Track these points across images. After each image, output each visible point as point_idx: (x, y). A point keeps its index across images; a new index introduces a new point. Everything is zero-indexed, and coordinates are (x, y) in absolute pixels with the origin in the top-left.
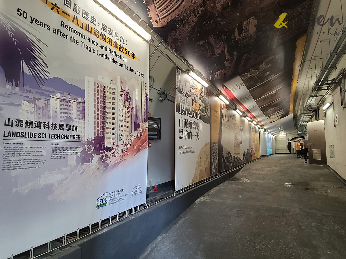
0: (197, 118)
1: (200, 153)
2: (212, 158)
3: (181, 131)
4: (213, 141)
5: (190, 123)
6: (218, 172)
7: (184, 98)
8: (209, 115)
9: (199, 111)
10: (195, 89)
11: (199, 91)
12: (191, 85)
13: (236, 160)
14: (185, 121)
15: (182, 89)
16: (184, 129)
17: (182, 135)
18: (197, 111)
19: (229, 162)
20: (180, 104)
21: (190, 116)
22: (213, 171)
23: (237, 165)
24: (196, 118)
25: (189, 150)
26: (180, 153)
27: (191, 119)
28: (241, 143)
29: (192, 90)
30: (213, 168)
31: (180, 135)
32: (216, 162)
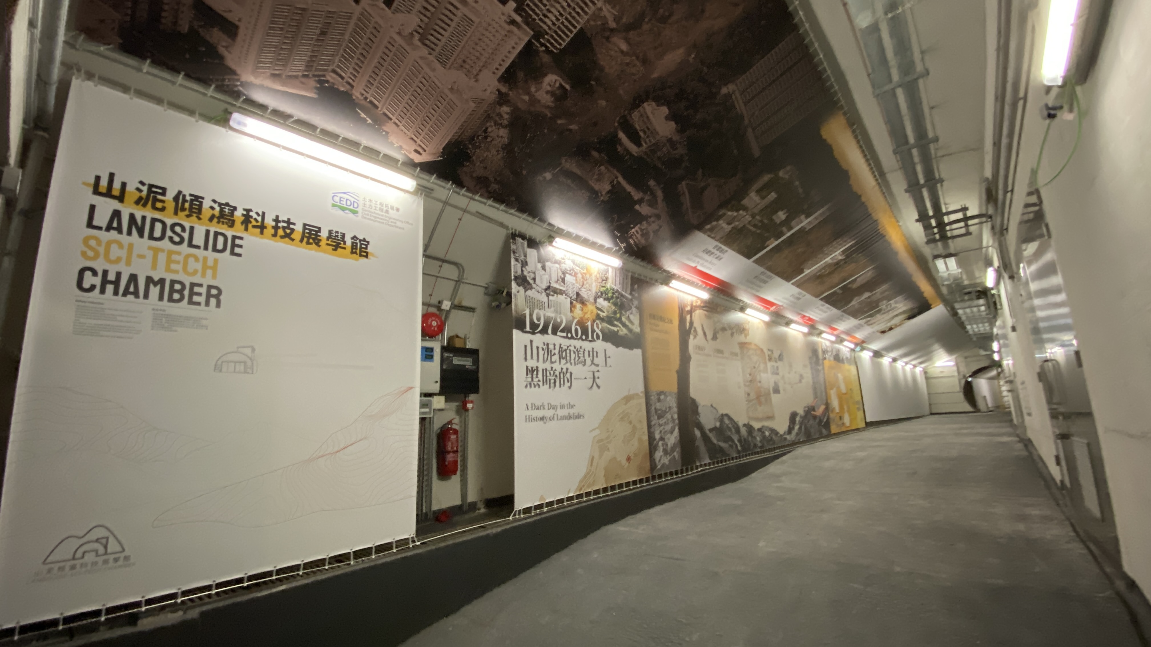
0: (590, 338)
1: (607, 419)
2: (652, 430)
3: (531, 371)
4: (655, 388)
5: (561, 350)
6: (682, 466)
7: (543, 298)
8: (637, 329)
9: (598, 321)
10: (579, 276)
11: (594, 278)
12: (564, 266)
13: (755, 433)
14: (545, 347)
15: (534, 279)
16: (541, 366)
17: (536, 380)
18: (589, 323)
19: (729, 439)
20: (527, 312)
21: (565, 335)
22: (662, 461)
23: (761, 447)
24: (587, 337)
25: (565, 412)
26: (529, 419)
27: (565, 343)
28: (776, 391)
29: (568, 278)
30: (661, 453)
31: (530, 380)
32: (673, 439)
